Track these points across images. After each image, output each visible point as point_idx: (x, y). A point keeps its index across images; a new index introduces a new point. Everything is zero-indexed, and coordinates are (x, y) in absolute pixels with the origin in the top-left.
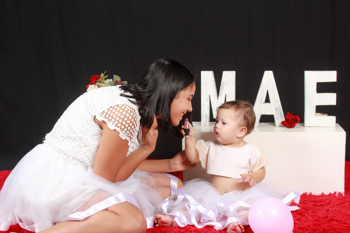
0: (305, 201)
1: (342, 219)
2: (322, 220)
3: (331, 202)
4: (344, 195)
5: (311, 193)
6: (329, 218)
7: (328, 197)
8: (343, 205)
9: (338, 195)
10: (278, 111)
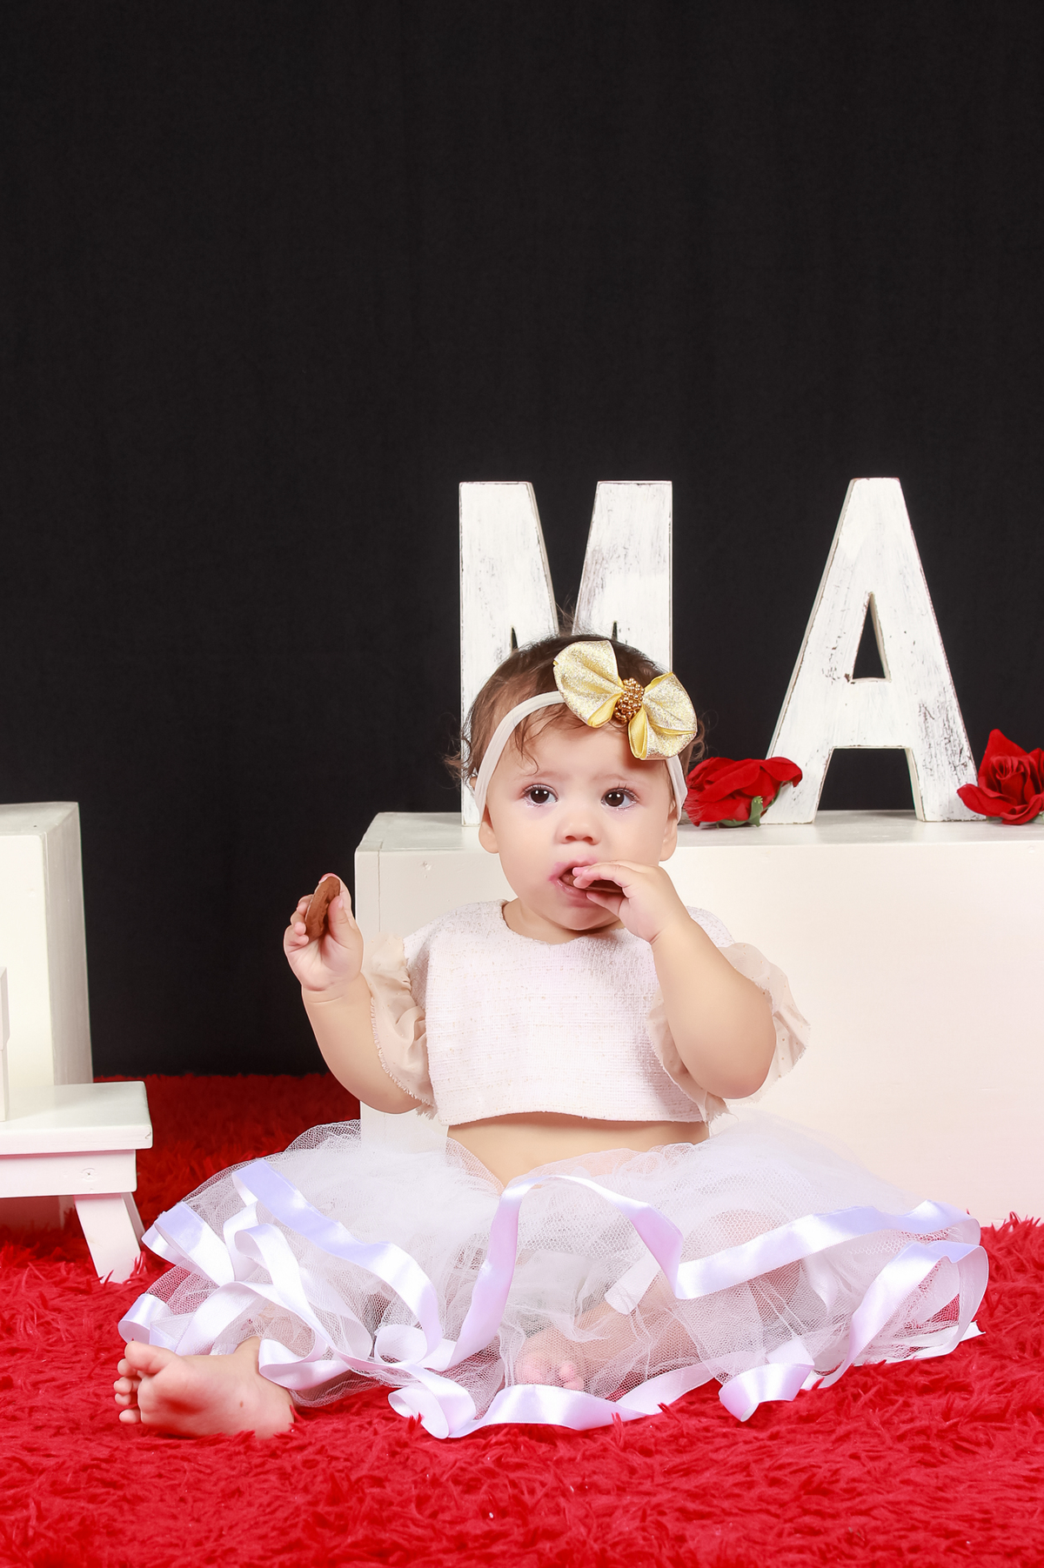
10: (937, 728)
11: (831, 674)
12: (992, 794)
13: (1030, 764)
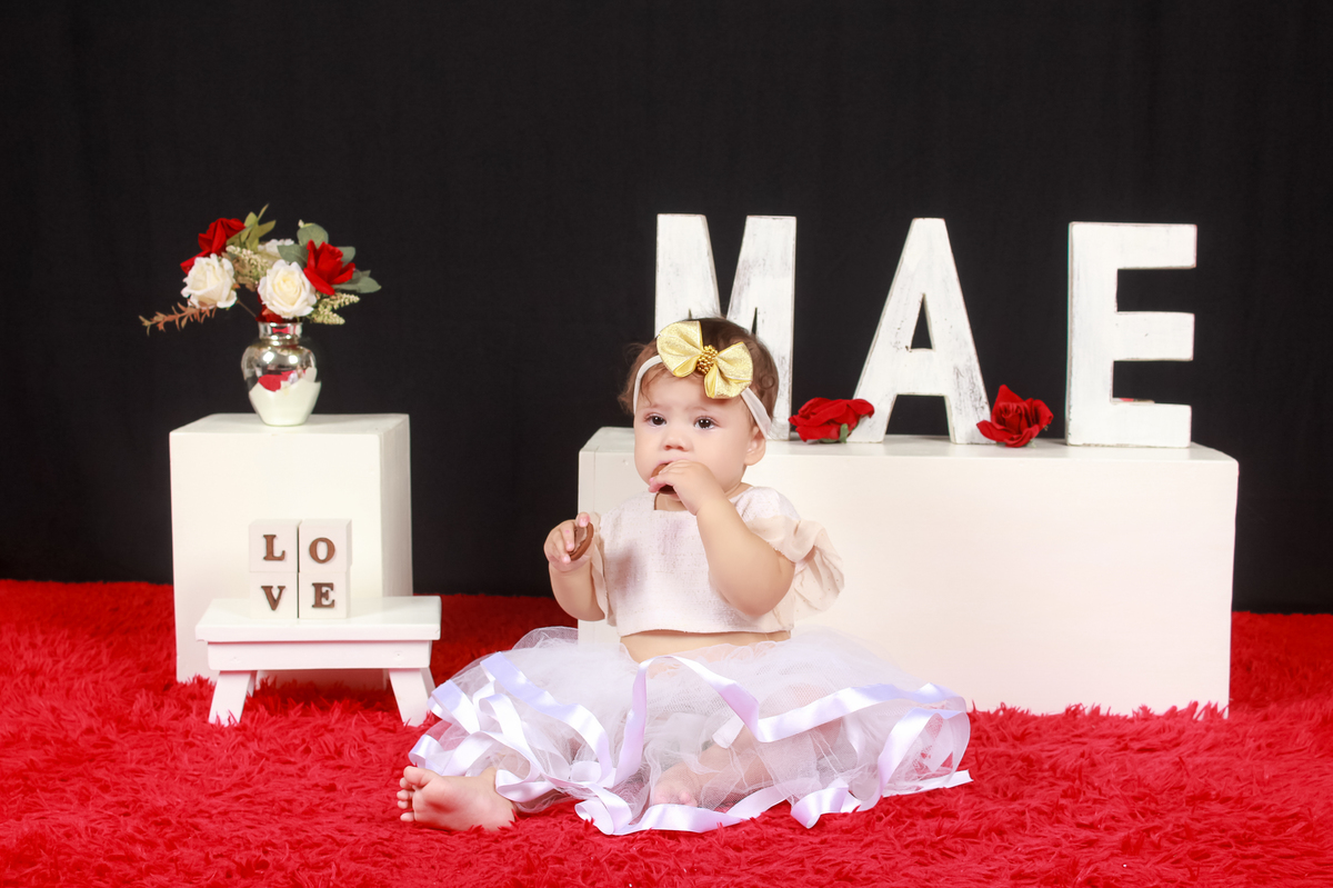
0: (1080, 736)
1: (1246, 794)
2: (1164, 796)
3: (1183, 737)
4: (1226, 715)
5: (1098, 709)
6: (1188, 789)
7: (1170, 722)
8: (1235, 749)
9: (1205, 717)
10: (965, 382)
11: (896, 345)
12: (998, 427)
13: (1025, 408)
